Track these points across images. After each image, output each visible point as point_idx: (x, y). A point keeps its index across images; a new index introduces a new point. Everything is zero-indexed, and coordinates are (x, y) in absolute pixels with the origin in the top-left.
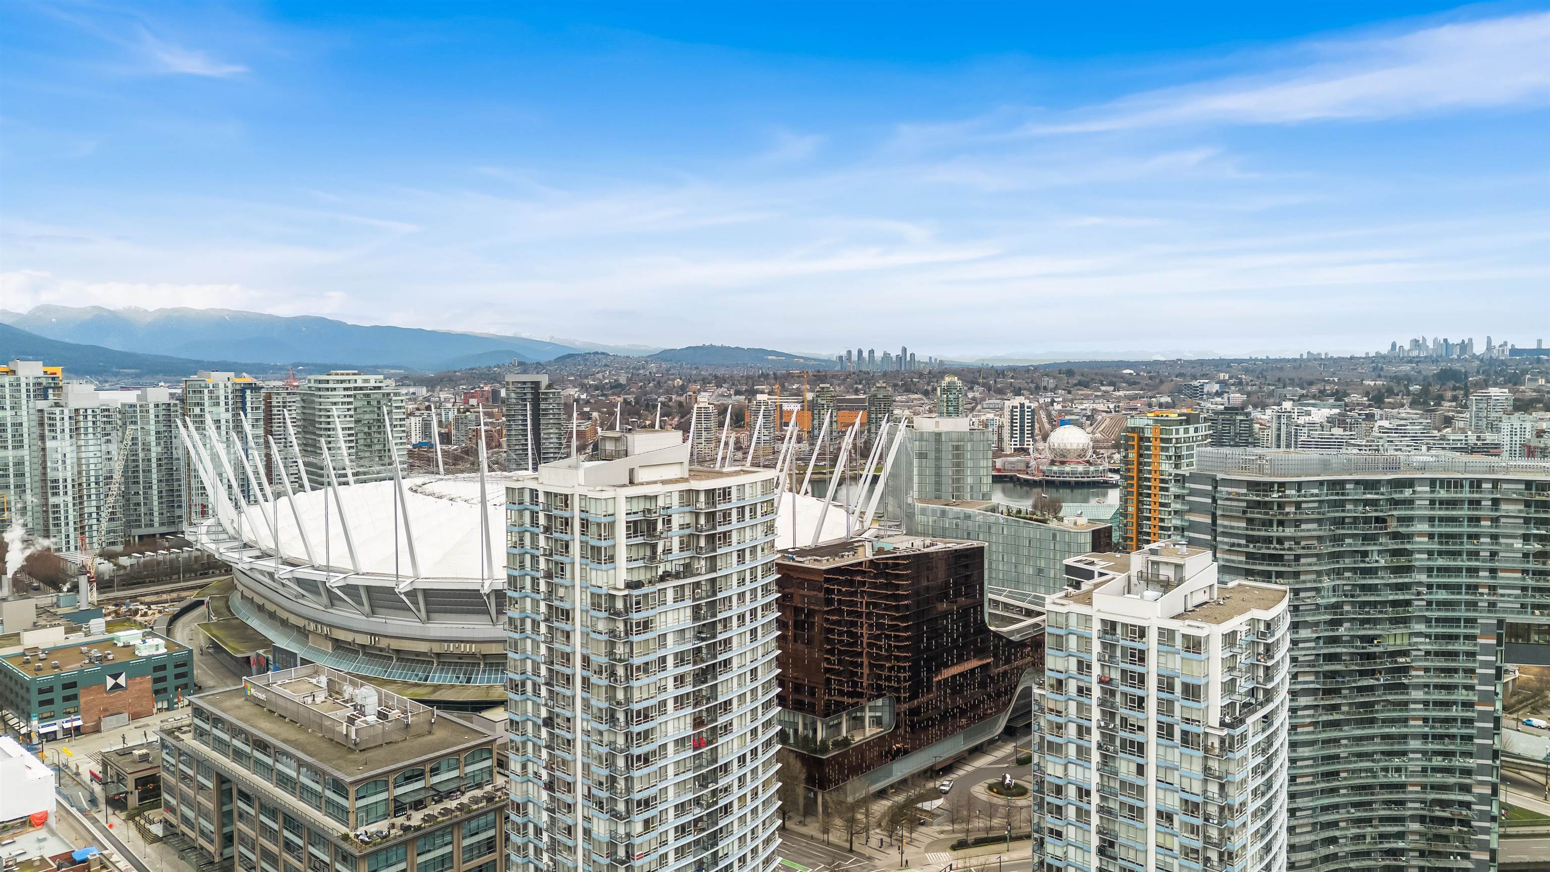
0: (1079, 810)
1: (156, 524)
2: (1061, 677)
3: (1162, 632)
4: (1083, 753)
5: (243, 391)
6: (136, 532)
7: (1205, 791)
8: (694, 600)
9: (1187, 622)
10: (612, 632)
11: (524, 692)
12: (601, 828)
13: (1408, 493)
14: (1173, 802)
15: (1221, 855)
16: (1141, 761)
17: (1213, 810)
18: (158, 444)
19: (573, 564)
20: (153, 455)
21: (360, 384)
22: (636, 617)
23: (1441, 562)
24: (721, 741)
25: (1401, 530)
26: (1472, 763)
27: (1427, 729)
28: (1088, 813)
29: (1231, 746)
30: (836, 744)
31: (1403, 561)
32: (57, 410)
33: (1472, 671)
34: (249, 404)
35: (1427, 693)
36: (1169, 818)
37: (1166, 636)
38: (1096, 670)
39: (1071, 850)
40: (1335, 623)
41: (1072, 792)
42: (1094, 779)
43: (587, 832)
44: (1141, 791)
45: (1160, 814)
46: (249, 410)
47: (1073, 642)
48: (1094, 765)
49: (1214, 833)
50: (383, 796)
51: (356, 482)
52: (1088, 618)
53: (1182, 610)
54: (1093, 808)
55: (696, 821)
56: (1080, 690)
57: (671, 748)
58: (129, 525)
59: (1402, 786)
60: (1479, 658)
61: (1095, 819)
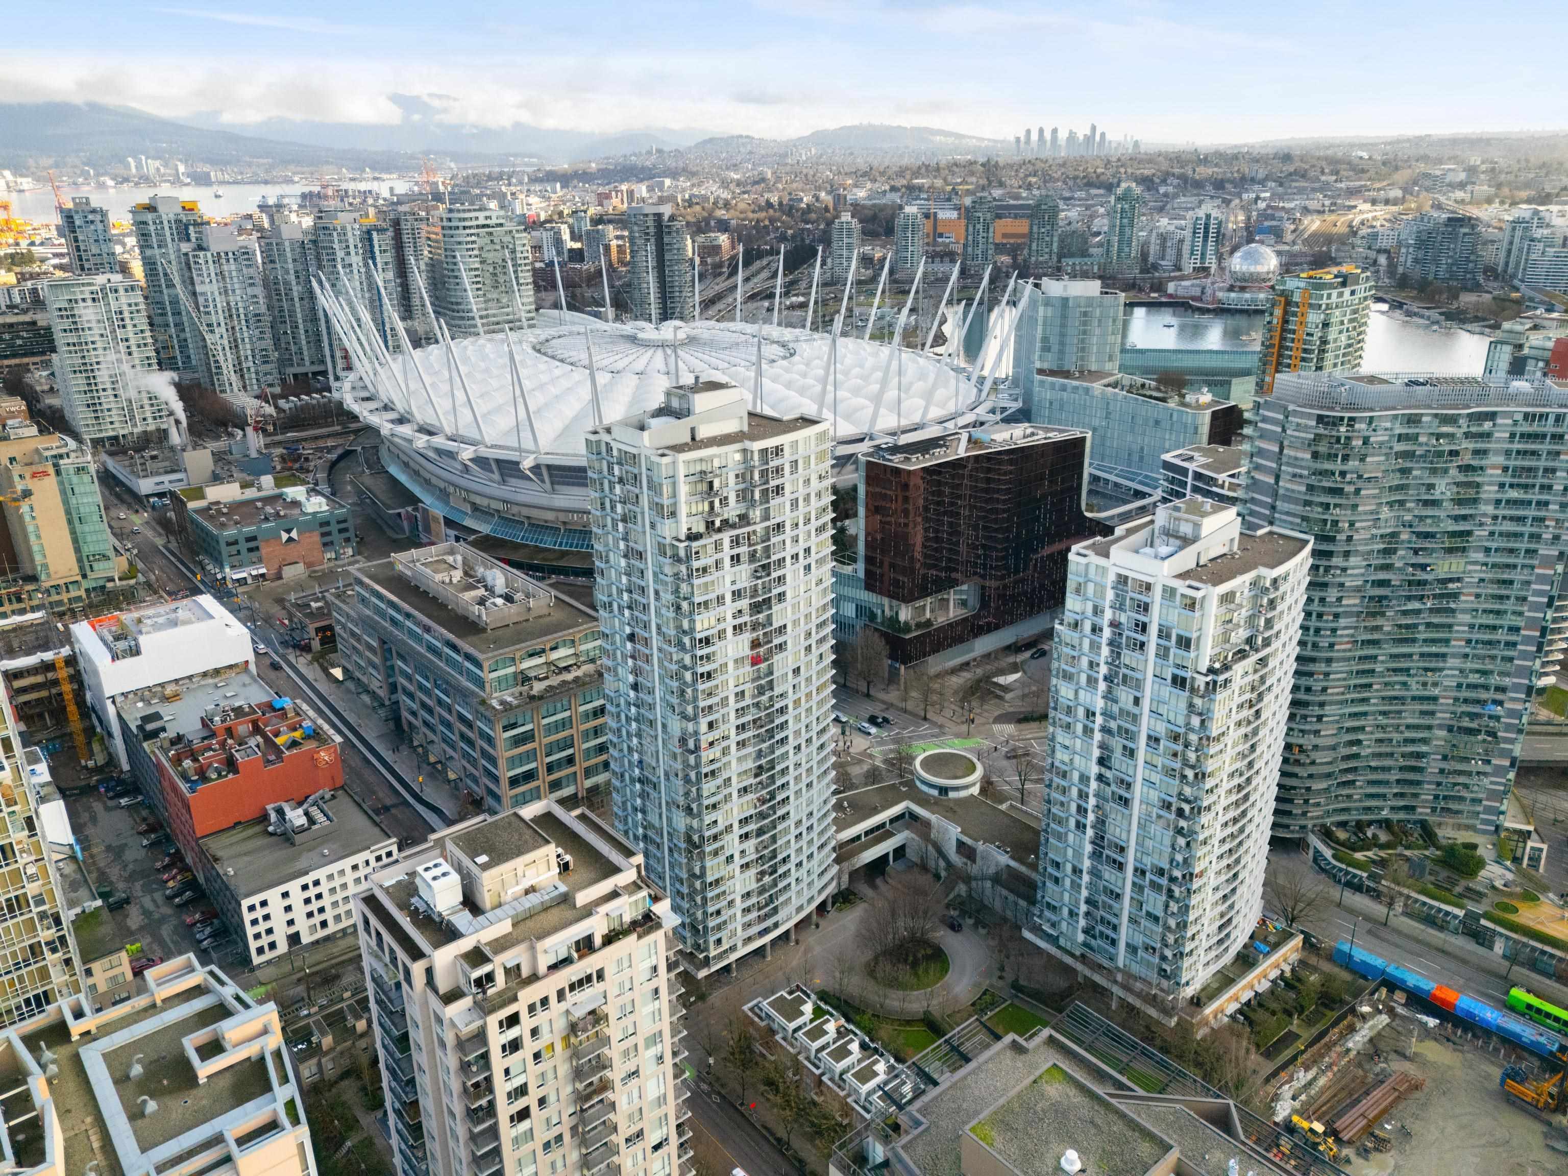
0: (1085, 727)
1: (307, 363)
2: (1078, 617)
3: (1165, 588)
4: (1092, 682)
5: (369, 232)
6: (291, 371)
7: (1188, 724)
8: (750, 545)
9: (1188, 582)
10: (676, 575)
11: (611, 612)
12: (676, 726)
13: (1487, 426)
14: (1161, 728)
15: (1196, 775)
16: (1138, 694)
17: (1193, 738)
18: (298, 283)
19: (643, 513)
20: (295, 294)
21: (482, 221)
22: (696, 564)
23: (1514, 494)
24: (776, 658)
25: (1472, 463)
26: (1507, 681)
27: (1467, 650)
28: (1092, 730)
29: (1214, 689)
30: (919, 626)
31: (1471, 493)
32: (201, 254)
33: (1524, 599)
34: (376, 249)
35: (1474, 617)
36: (1157, 740)
37: (1169, 592)
38: (1108, 614)
39: (1077, 758)
40: (1388, 552)
41: (1081, 712)
42: (1099, 704)
43: (664, 726)
44: (1135, 718)
45: (1149, 737)
46: (377, 253)
47: (1091, 588)
48: (1100, 693)
49: (1192, 756)
50: (511, 670)
51: (486, 332)
52: (1104, 570)
53: (1194, 565)
54: (1097, 727)
55: (755, 721)
56: (1094, 630)
57: (731, 665)
58: (283, 363)
59: (1435, 699)
60: (1534, 586)
61: (1098, 736)
